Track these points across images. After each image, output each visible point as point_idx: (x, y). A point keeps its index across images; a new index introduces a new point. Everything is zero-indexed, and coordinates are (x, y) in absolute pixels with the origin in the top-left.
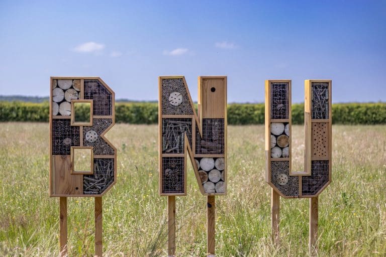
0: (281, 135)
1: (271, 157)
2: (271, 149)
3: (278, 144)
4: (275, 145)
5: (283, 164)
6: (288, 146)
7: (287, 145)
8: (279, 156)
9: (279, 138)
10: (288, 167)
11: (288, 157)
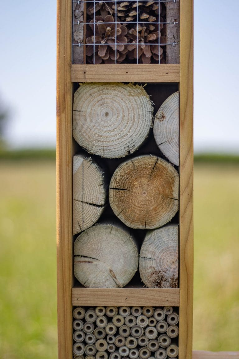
0: (130, 156)
1: (77, 283)
2: (75, 237)
3: (116, 210)
4: (99, 211)
5: (141, 322)
6: (175, 220)
7: (167, 216)
8: (123, 279)
9: (120, 172)
10: (175, 341)
11: (176, 283)
